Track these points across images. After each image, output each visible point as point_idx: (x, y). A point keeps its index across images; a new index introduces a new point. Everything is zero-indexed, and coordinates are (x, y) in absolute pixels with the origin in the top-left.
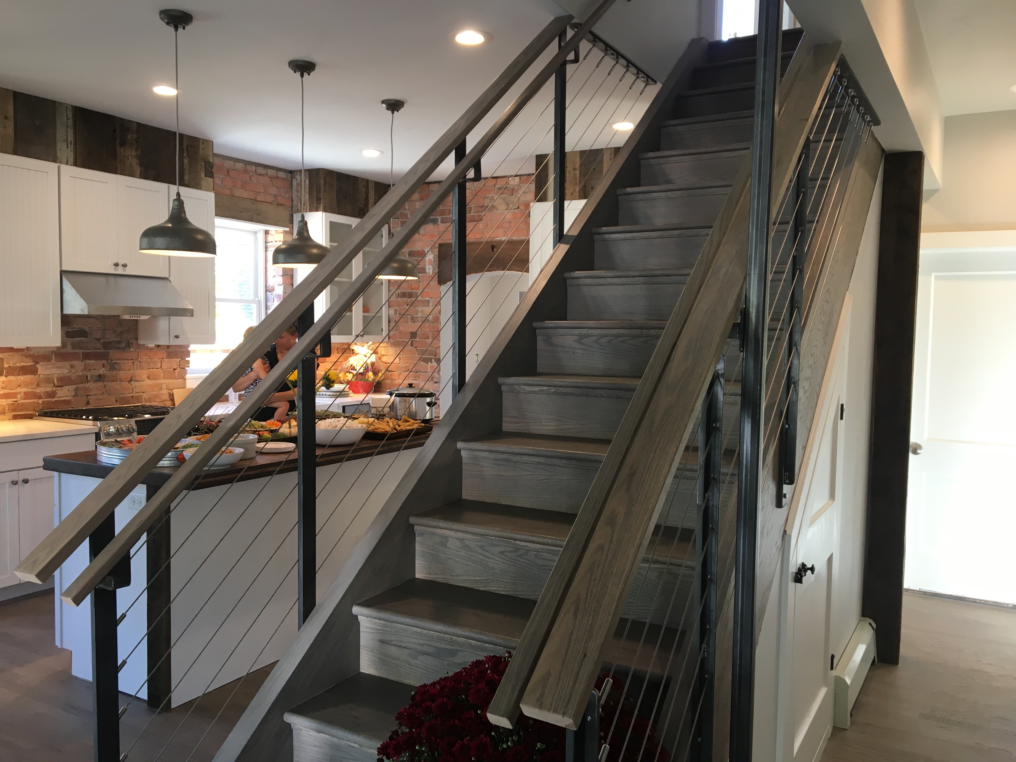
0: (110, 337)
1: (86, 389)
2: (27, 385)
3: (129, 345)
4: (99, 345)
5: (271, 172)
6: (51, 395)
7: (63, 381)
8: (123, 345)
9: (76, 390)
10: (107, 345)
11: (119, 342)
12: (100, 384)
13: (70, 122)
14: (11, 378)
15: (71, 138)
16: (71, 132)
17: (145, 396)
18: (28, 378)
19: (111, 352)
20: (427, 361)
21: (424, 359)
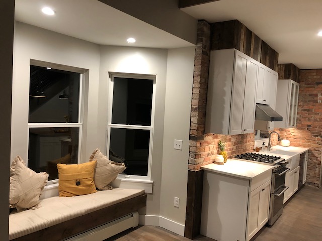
2: (230, 145)
6: (233, 149)
7: (235, 144)
14: (227, 143)
15: (260, 52)
16: (260, 49)
17: (247, 148)
20: (316, 136)
21: (314, 135)
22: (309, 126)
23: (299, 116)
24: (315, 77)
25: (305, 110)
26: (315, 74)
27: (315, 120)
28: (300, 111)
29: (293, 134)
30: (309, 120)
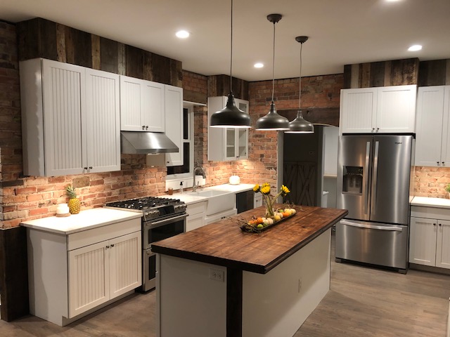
0: (135, 163)
1: (124, 190)
2: (99, 190)
3: (142, 166)
4: (130, 167)
5: (199, 77)
6: (110, 194)
7: (115, 187)
8: (140, 167)
9: (120, 191)
10: (133, 167)
11: (138, 165)
12: (130, 187)
13: (124, 53)
14: (93, 187)
15: (124, 61)
16: (124, 58)
17: (148, 191)
18: (100, 186)
19: (135, 170)
20: (269, 168)
21: (268, 168)
22: (262, 156)
23: (250, 144)
24: (265, 91)
25: (257, 136)
26: (264, 87)
27: (268, 148)
28: (251, 138)
29: (246, 167)
30: (262, 148)
